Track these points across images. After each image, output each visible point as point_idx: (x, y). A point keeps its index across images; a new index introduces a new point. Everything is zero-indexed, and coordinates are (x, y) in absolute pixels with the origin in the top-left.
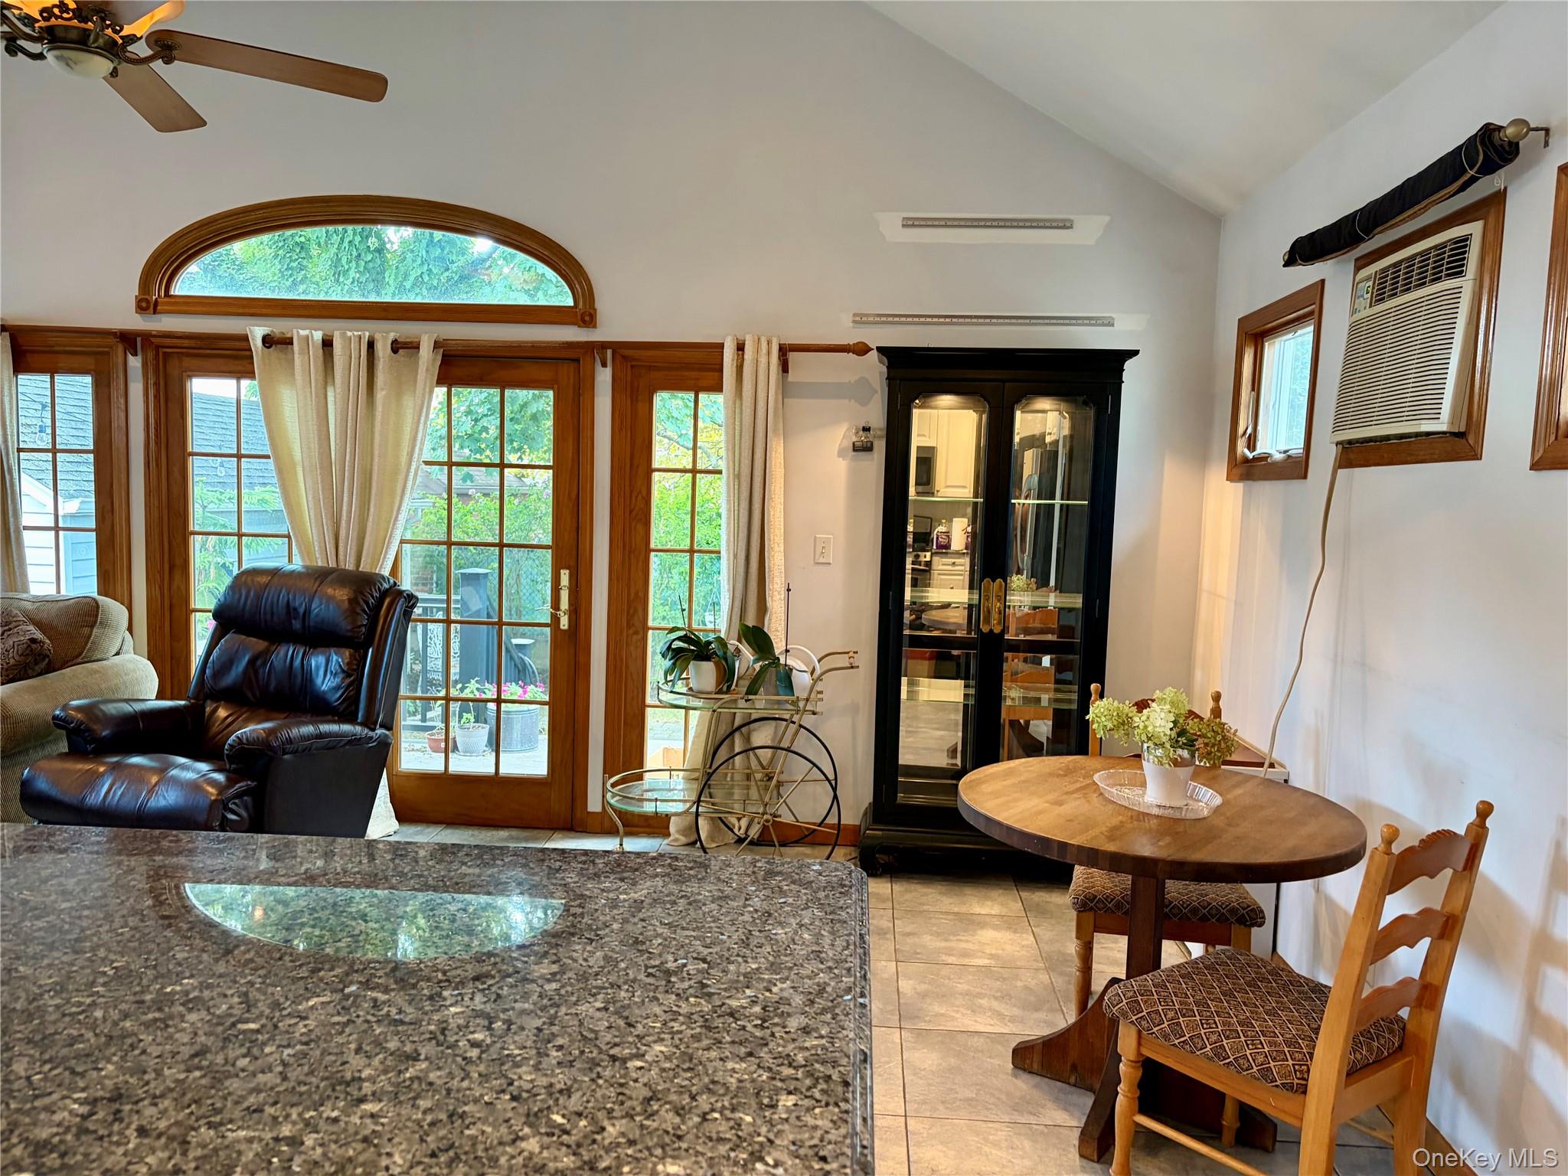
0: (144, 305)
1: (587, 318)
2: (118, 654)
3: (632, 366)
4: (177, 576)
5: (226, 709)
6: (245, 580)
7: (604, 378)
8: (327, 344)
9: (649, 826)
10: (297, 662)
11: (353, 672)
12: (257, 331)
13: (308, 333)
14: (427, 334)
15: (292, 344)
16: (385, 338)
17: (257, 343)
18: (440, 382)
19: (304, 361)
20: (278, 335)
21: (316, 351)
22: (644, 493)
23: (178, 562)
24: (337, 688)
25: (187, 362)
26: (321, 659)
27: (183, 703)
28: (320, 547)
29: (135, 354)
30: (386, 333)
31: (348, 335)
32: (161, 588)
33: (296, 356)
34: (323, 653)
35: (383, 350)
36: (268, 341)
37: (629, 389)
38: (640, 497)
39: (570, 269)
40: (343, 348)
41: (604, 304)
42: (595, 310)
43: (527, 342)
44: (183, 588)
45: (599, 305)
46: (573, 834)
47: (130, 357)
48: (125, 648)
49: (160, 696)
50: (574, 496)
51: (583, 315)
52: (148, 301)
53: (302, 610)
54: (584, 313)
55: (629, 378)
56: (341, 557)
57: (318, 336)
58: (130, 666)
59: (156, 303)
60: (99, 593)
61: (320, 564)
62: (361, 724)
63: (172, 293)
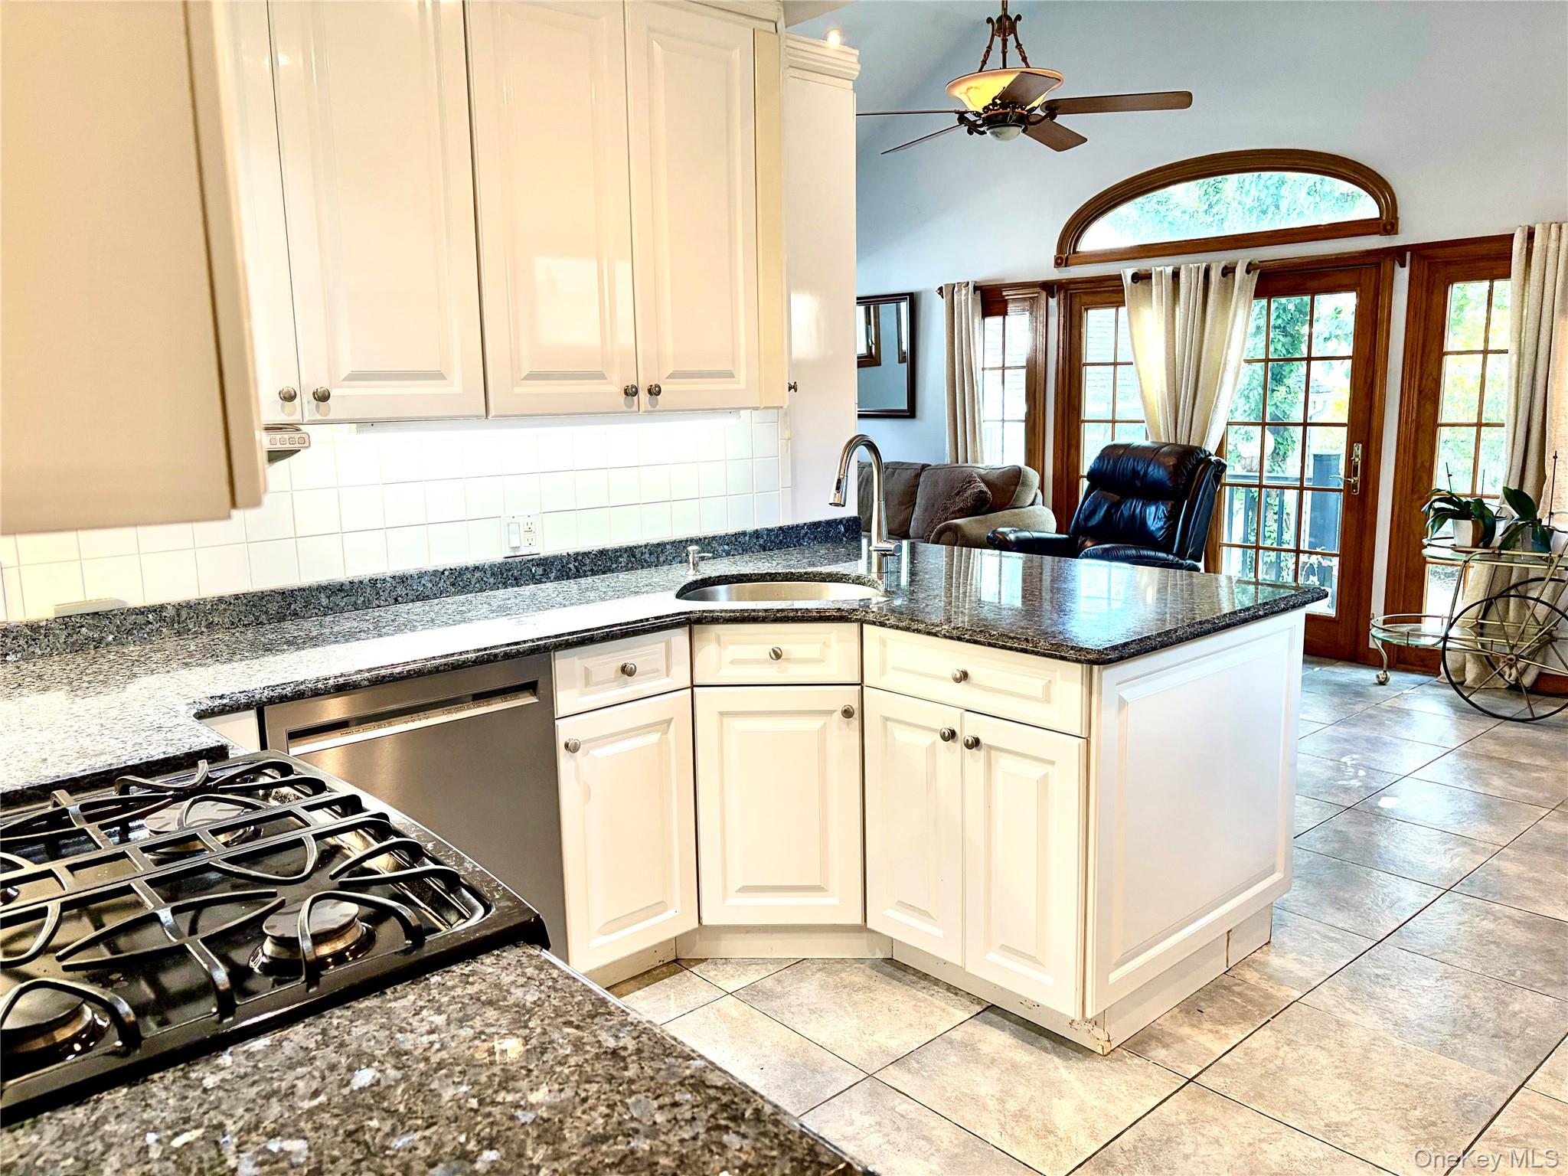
0: (1059, 261)
1: (1389, 227)
2: (1032, 504)
3: (1429, 264)
4: (1073, 451)
5: (1091, 541)
6: (1111, 453)
7: (1402, 276)
8: (1176, 275)
9: (1425, 666)
10: (1138, 511)
11: (1172, 518)
12: (1127, 270)
13: (1162, 267)
14: (1242, 258)
15: (1151, 278)
16: (1217, 267)
17: (1127, 280)
18: (1258, 294)
19: (1159, 289)
20: (1143, 272)
21: (1167, 282)
22: (1435, 373)
23: (1074, 442)
24: (1161, 528)
25: (1086, 299)
26: (1153, 509)
27: (1064, 536)
28: (1164, 429)
29: (1053, 297)
30: (1218, 260)
31: (1191, 266)
32: (1062, 460)
33: (1154, 287)
34: (1155, 504)
35: (1215, 275)
36: (1136, 277)
37: (1425, 284)
38: (1431, 378)
39: (1377, 187)
40: (1186, 277)
41: (1406, 215)
42: (1397, 219)
43: (1331, 255)
44: (1075, 460)
45: (1402, 214)
46: (1354, 664)
47: (1050, 299)
48: (1037, 501)
49: (1057, 532)
50: (1369, 380)
51: (1385, 226)
52: (1061, 258)
53: (1142, 473)
54: (1387, 224)
55: (1426, 276)
56: (1178, 436)
57: (1169, 270)
58: (1038, 512)
59: (1067, 258)
60: (1026, 465)
61: (1163, 441)
62: (1174, 555)
63: (1078, 250)
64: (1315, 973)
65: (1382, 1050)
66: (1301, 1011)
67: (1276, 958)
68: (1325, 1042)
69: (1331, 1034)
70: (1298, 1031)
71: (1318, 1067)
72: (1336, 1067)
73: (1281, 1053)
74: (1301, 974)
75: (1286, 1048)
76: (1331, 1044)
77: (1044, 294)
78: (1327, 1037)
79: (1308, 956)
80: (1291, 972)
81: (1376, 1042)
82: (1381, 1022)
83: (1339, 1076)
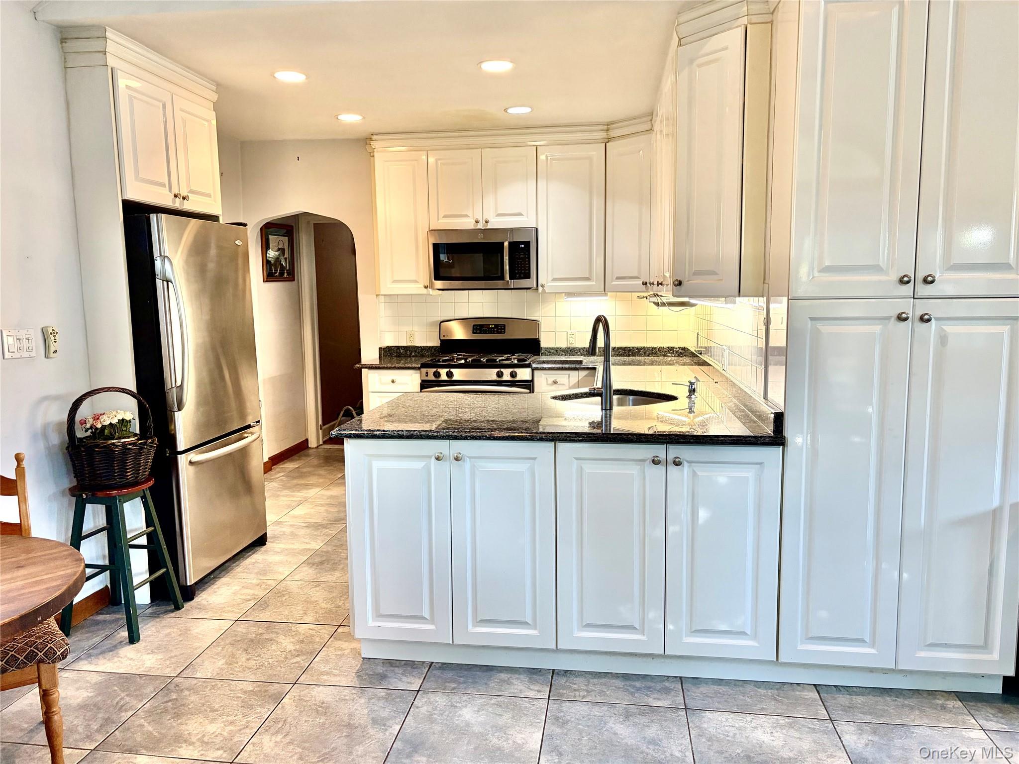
64: (333, 645)
65: (298, 616)
66: (336, 621)
67: (355, 647)
68: (323, 611)
69: (321, 615)
70: (336, 612)
71: (325, 602)
72: (318, 604)
73: (342, 602)
74: (340, 642)
75: (340, 604)
76: (321, 611)
78: (322, 614)
79: (338, 655)
80: (345, 641)
81: (300, 618)
82: (297, 629)
83: (316, 601)
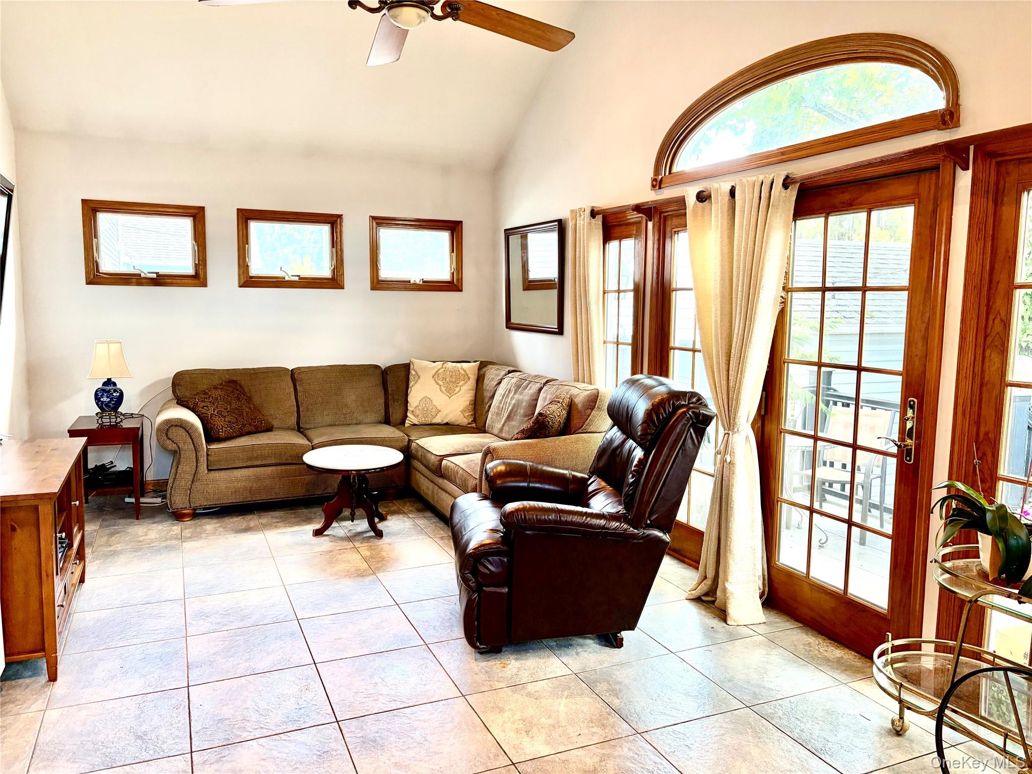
0: (654, 183)
1: (948, 118)
3: (997, 164)
7: (964, 180)
10: (629, 457)
12: (691, 190)
13: (719, 184)
15: (711, 196)
17: (691, 200)
19: (716, 207)
21: (722, 199)
23: (664, 368)
25: (674, 222)
29: (651, 221)
31: (744, 182)
33: (713, 206)
36: (702, 196)
40: (740, 194)
41: (968, 99)
42: (958, 107)
45: (964, 99)
47: (649, 224)
50: (926, 319)
51: (943, 117)
52: (656, 181)
53: (630, 415)
54: (945, 113)
55: (992, 181)
59: (661, 180)
63: (673, 171)
77: (644, 217)
